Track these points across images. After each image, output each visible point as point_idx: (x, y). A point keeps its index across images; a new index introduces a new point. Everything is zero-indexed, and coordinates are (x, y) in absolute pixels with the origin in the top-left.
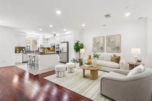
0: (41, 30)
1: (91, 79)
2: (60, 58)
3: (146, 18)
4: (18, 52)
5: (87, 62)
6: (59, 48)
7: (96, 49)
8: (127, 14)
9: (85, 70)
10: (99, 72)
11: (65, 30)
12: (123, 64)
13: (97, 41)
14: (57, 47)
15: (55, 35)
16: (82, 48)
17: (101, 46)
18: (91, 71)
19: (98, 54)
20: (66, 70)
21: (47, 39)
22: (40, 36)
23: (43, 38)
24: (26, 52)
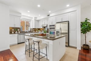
4: (13, 32)
21: (38, 21)
22: (32, 18)
23: (35, 20)
24: (21, 33)
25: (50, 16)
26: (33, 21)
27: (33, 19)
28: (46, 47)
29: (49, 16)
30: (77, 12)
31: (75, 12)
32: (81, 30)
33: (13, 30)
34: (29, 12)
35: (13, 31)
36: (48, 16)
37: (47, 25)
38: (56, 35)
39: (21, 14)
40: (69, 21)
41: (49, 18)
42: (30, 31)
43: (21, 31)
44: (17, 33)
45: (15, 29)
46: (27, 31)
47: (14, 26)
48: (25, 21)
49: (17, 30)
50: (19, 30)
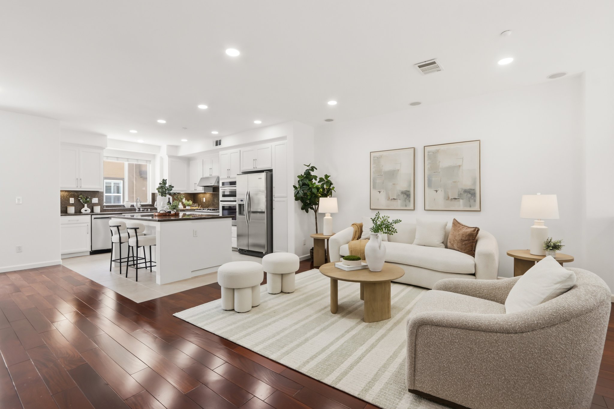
0: (162, 121)
1: (363, 320)
2: (239, 236)
3: (579, 78)
5: (346, 251)
6: (233, 194)
7: (382, 200)
8: (506, 61)
9: (341, 284)
10: (394, 289)
11: (258, 122)
12: (488, 256)
13: (387, 167)
14: (228, 189)
15: (218, 143)
16: (327, 193)
17: (402, 185)
18: (365, 285)
19: (391, 216)
20: (264, 282)
21: (188, 160)
22: (159, 147)
23: (170, 157)
24: (105, 210)
25: (224, 144)
26: (162, 159)
27: (163, 153)
33: (72, 200)
34: (134, 131)
35: (72, 205)
36: (217, 145)
39: (104, 136)
41: (221, 153)
42: (151, 203)
43: (104, 206)
44: (89, 211)
45: (79, 198)
46: (133, 206)
47: (77, 187)
48: (127, 162)
49: (90, 202)
50: (99, 200)
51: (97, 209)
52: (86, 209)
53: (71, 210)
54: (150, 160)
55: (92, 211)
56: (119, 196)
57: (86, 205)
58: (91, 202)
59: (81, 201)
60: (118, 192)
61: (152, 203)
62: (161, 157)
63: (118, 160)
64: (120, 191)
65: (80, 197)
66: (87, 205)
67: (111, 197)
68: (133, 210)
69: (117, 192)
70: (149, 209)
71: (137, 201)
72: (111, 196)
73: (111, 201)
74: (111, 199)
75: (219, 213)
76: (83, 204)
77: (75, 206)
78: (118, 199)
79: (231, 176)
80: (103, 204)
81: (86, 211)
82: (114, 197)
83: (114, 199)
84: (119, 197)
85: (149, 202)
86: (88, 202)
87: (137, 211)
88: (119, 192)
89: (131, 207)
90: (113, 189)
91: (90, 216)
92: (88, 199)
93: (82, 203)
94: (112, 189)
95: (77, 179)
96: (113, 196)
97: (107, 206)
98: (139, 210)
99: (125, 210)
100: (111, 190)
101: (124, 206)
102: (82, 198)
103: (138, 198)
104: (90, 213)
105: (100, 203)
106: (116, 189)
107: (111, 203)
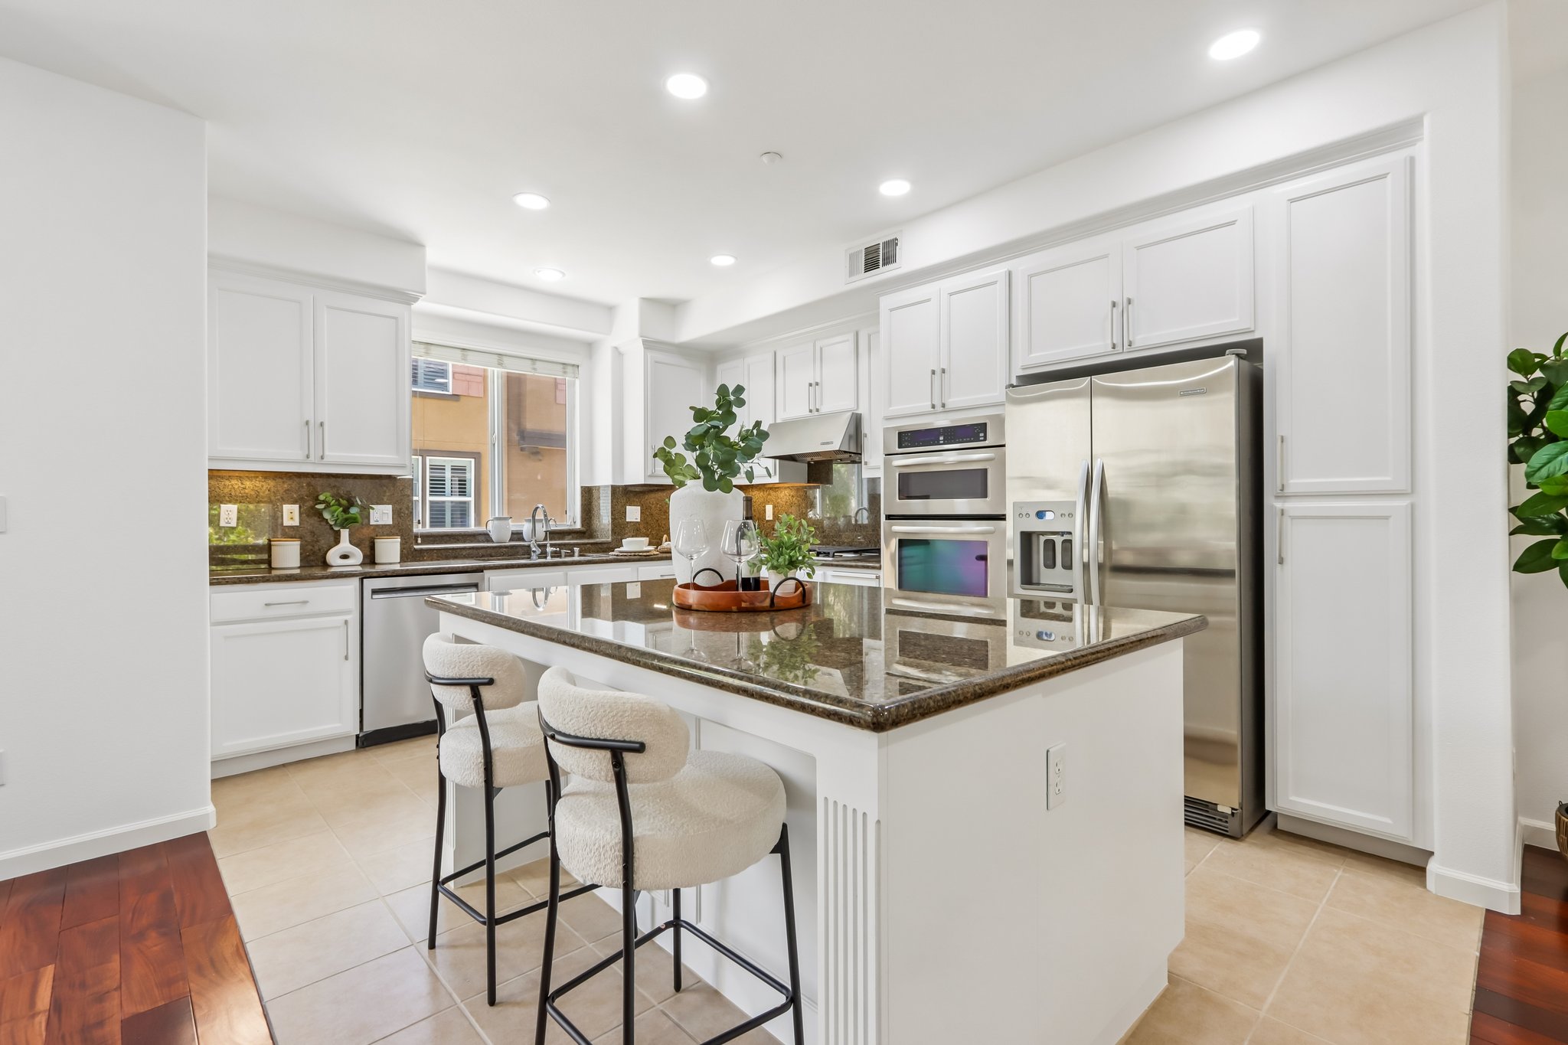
4: (285, 554)
14: (935, 463)
15: (878, 257)
22: (610, 309)
23: (649, 345)
24: (419, 556)
25: (909, 258)
26: (618, 353)
27: (626, 334)
28: (782, 848)
29: (883, 273)
30: (1422, 150)
31: (1390, 160)
32: (1525, 518)
33: (291, 514)
34: (532, 202)
35: (291, 534)
36: (871, 264)
37: (857, 422)
38: (1011, 610)
39: (411, 243)
40: (1252, 351)
41: (887, 302)
42: (578, 526)
43: (416, 537)
44: (358, 555)
45: (317, 506)
46: (517, 535)
47: (308, 457)
48: (496, 370)
49: (360, 520)
50: (396, 513)
51: (390, 550)
52: (344, 552)
53: (288, 554)
54: (576, 363)
55: (370, 559)
56: (465, 503)
57: (345, 534)
58: (366, 521)
59: (327, 515)
60: (463, 492)
61: (583, 526)
62: (616, 348)
63: (464, 359)
64: (467, 490)
65: (323, 502)
66: (350, 535)
67: (444, 507)
68: (521, 551)
69: (459, 492)
70: (576, 550)
71: (534, 517)
72: (444, 502)
73: (444, 518)
74: (444, 511)
75: (880, 568)
76: (336, 529)
77: (301, 538)
78: (461, 514)
79: (951, 403)
80: (412, 530)
81: (345, 557)
82: (452, 507)
83: (452, 511)
84: (465, 507)
85: (573, 519)
86: (354, 520)
87: (535, 560)
88: (465, 492)
89: (511, 540)
90: (450, 486)
91: (356, 581)
92: (354, 510)
93: (331, 525)
94: (446, 483)
95: (307, 423)
96: (450, 504)
97: (428, 538)
98: (544, 554)
99: (493, 552)
100: (446, 486)
101: (486, 537)
102: (328, 505)
103: (540, 506)
104: (362, 564)
105: (401, 526)
106: (458, 483)
107: (444, 526)
